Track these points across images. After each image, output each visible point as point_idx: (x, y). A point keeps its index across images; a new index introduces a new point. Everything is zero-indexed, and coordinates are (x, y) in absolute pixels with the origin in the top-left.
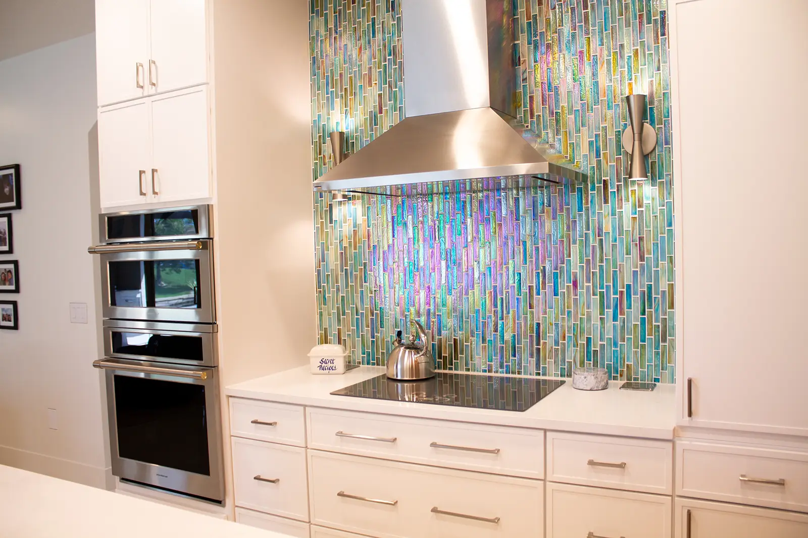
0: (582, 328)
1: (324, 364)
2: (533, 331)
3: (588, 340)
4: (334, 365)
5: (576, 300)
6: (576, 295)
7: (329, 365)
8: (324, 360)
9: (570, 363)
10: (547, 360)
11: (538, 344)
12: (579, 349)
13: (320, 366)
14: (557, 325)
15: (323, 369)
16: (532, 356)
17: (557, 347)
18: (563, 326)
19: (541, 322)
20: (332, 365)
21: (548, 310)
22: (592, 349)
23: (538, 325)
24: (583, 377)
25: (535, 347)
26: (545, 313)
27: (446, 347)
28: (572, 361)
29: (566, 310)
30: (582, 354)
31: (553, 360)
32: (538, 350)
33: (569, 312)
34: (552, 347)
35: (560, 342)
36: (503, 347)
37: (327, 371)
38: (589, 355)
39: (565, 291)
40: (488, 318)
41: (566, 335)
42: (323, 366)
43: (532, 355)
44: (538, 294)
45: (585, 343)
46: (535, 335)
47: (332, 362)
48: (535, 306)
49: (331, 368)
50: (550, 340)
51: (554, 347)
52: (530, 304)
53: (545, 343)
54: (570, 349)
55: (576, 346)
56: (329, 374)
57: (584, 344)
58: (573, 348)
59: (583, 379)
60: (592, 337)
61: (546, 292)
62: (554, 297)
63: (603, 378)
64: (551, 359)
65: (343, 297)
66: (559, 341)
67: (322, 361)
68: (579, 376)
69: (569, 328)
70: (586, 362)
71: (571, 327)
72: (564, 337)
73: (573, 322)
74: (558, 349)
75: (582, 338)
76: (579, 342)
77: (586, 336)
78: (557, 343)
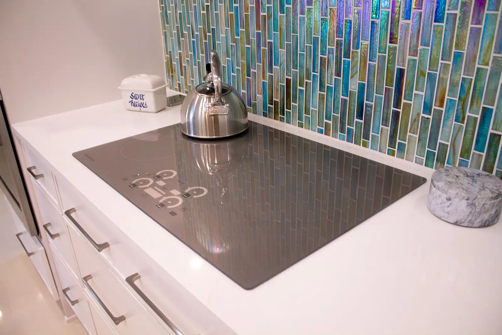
0: (477, 88)
1: (134, 100)
2: (392, 80)
3: (486, 113)
4: (144, 101)
5: (475, 33)
6: (479, 23)
7: (140, 101)
8: (133, 95)
9: (443, 147)
10: (408, 134)
11: (397, 104)
12: (464, 125)
13: (131, 102)
14: (431, 77)
15: (134, 106)
16: (385, 123)
17: (426, 116)
18: (442, 81)
19: (406, 68)
20: (142, 101)
21: (420, 47)
22: (490, 131)
23: (401, 72)
24: (444, 196)
25: (392, 108)
26: (415, 53)
27: (277, 90)
28: (449, 144)
29: (454, 50)
30: (469, 136)
31: (417, 136)
32: (396, 115)
33: (458, 56)
34: (418, 115)
35: (434, 107)
36: (346, 100)
37: (138, 108)
38: (481, 139)
39: (458, 12)
40: (329, 53)
41: (446, 97)
42: (134, 102)
43: (386, 121)
44: (407, 16)
45: (479, 117)
46: (394, 88)
47: (141, 97)
48: (399, 38)
49: (141, 105)
50: (416, 102)
51: (422, 115)
52: (391, 34)
53: (408, 106)
54: (449, 123)
55: (461, 120)
56: (140, 111)
57: (476, 119)
58: (454, 122)
59: (445, 200)
60: (494, 108)
61: (421, 13)
62: (434, 24)
63: (487, 206)
64: (414, 133)
65: (180, 13)
66: (431, 107)
67: (132, 96)
68: (439, 193)
69: (453, 85)
70: (473, 151)
71: (457, 84)
72: (442, 101)
73: (462, 76)
74: (428, 118)
75: (475, 106)
76: (468, 114)
77: (482, 105)
78: (427, 108)
